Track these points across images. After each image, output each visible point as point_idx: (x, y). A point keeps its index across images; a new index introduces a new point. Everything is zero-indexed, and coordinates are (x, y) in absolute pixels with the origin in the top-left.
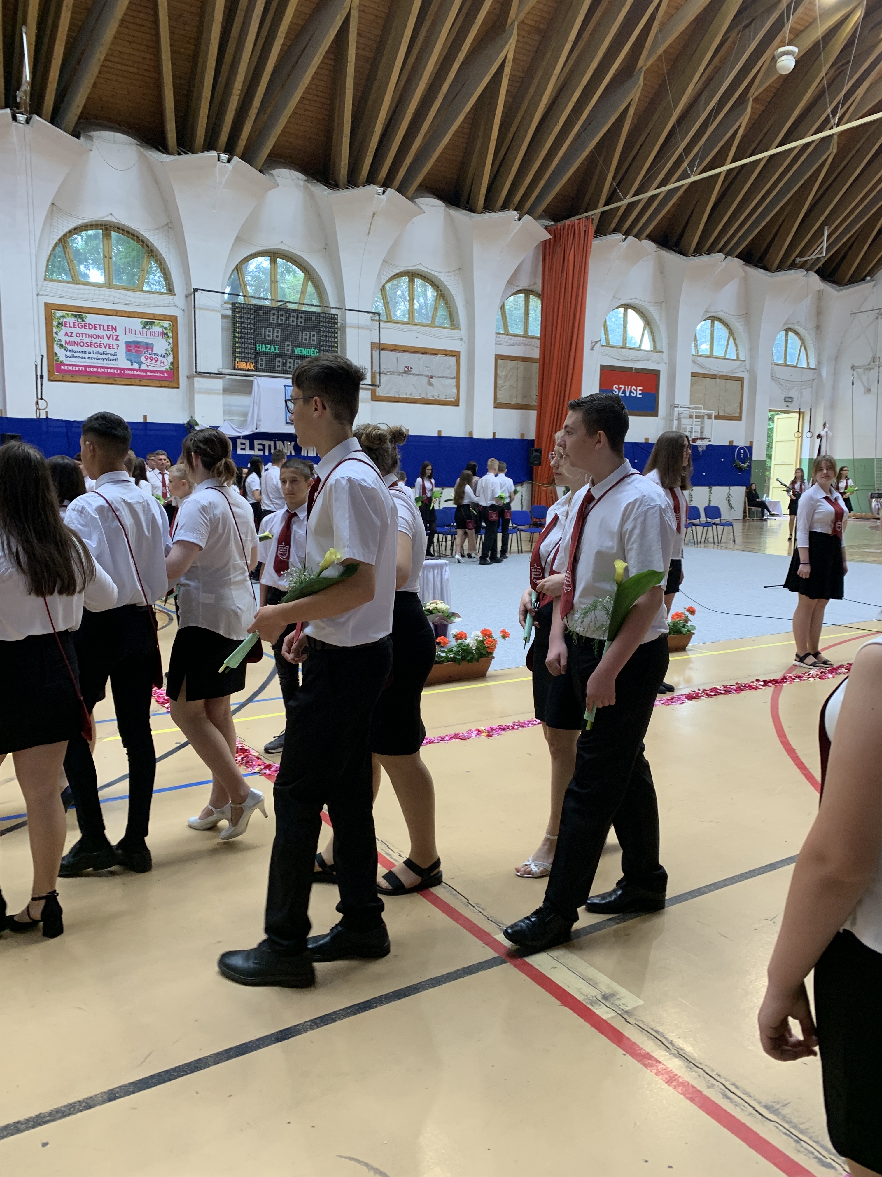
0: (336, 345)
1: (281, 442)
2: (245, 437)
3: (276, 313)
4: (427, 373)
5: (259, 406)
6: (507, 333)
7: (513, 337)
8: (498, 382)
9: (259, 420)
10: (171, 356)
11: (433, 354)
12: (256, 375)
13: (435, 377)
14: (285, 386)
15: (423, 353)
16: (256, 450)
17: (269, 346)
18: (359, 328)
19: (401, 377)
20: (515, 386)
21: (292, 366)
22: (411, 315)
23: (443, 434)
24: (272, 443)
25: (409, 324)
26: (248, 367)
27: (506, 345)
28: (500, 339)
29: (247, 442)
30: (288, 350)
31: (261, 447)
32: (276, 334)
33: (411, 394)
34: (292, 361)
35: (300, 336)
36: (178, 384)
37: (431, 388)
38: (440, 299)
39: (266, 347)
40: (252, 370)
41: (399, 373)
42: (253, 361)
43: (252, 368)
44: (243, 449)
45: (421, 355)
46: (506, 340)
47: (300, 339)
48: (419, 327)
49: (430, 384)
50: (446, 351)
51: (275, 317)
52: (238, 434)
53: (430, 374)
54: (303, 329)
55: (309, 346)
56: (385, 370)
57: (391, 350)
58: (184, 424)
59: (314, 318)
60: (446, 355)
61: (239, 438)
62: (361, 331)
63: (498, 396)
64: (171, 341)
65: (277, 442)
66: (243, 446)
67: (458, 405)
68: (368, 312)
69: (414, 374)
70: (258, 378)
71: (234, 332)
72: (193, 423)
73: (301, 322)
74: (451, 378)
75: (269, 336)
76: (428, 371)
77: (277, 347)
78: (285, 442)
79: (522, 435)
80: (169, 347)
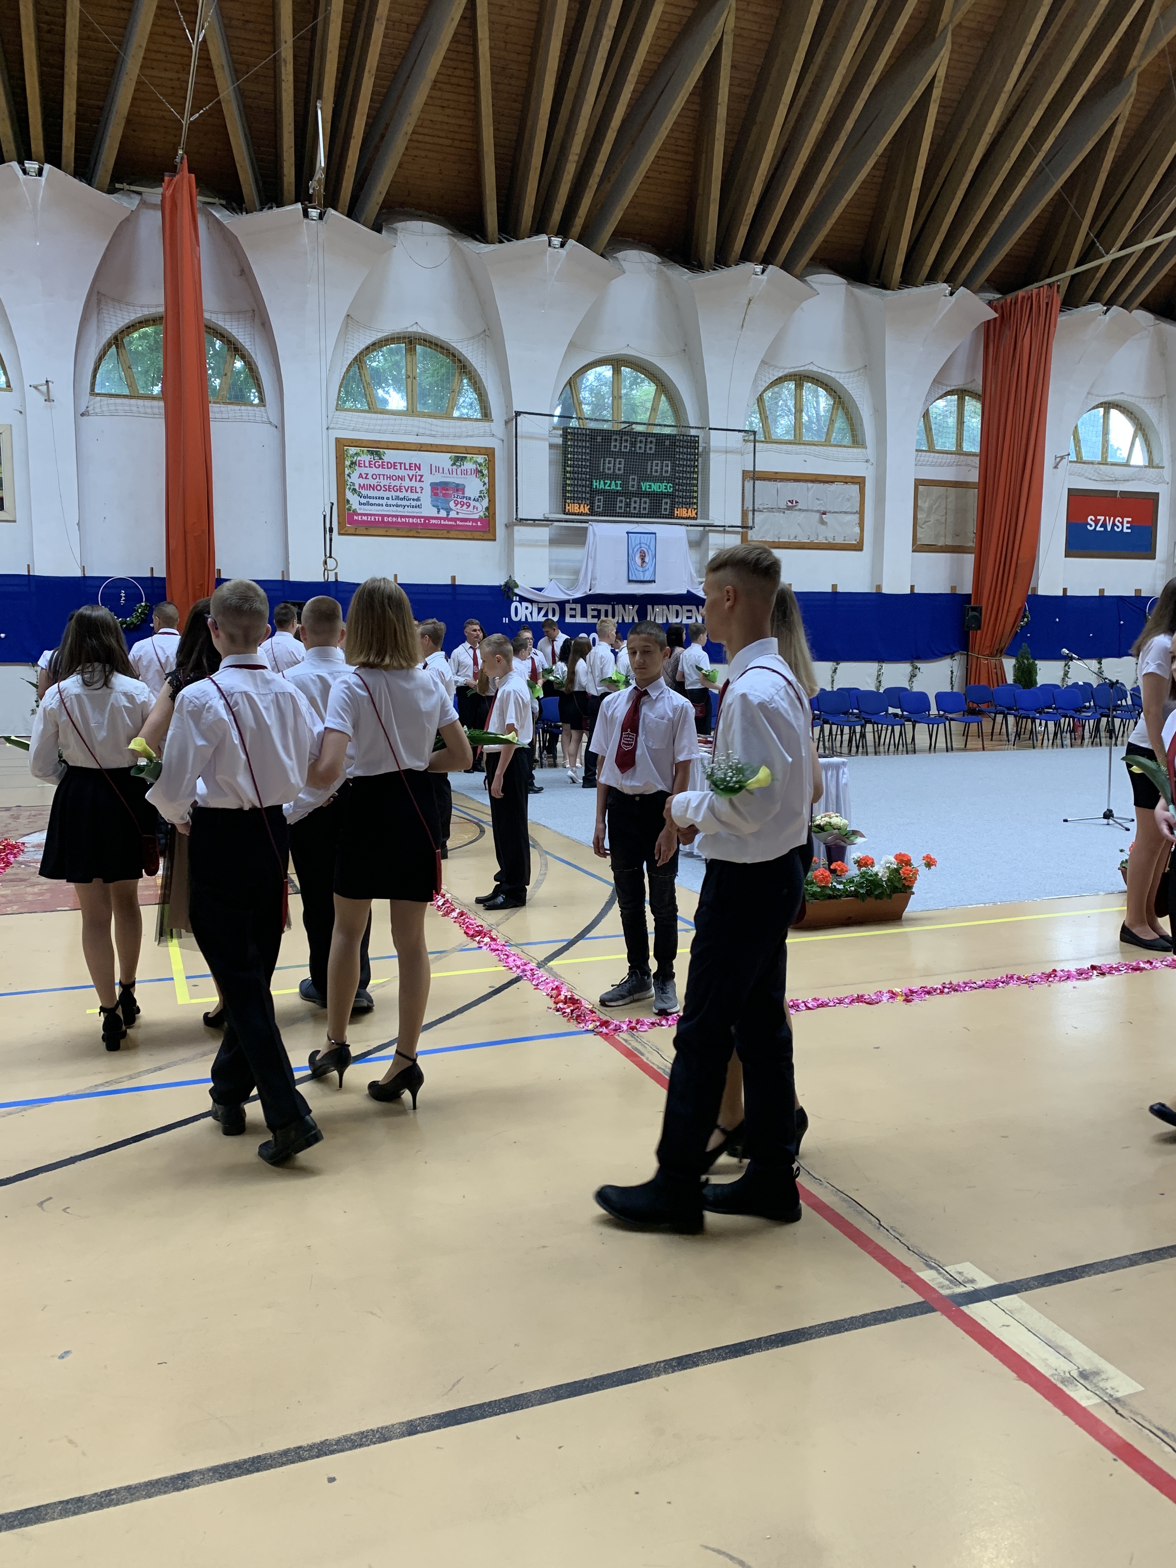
0: (695, 476)
1: (621, 606)
2: (576, 601)
3: (618, 438)
4: (818, 508)
5: (595, 560)
6: (931, 449)
7: (941, 455)
8: (919, 516)
9: (593, 578)
10: (487, 499)
11: (827, 482)
12: (592, 521)
13: (830, 512)
14: (628, 533)
15: (812, 481)
16: (589, 617)
17: (609, 482)
18: (726, 452)
19: (782, 514)
20: (943, 520)
21: (638, 507)
22: (798, 432)
23: (840, 590)
24: (610, 608)
25: (794, 443)
26: (582, 510)
27: (930, 465)
28: (922, 458)
29: (578, 607)
30: (633, 486)
31: (595, 613)
32: (617, 466)
33: (796, 537)
34: (638, 499)
35: (649, 467)
36: (495, 535)
37: (823, 527)
38: (837, 409)
39: (605, 484)
40: (586, 514)
41: (779, 510)
42: (588, 502)
43: (587, 511)
44: (572, 616)
45: (810, 485)
46: (931, 459)
47: (649, 470)
48: (808, 447)
49: (823, 522)
50: (846, 477)
51: (618, 444)
52: (567, 597)
53: (823, 509)
54: (653, 457)
55: (660, 479)
56: (761, 507)
57: (770, 480)
58: (501, 586)
59: (667, 443)
60: (846, 483)
61: (568, 601)
62: (729, 455)
63: (919, 535)
64: (486, 480)
65: (616, 607)
66: (573, 613)
67: (862, 550)
68: (739, 431)
69: (800, 510)
70: (594, 524)
71: (565, 465)
72: (512, 585)
73: (651, 448)
74: (851, 513)
75: (609, 469)
76: (821, 504)
77: (619, 482)
78: (627, 606)
79: (953, 588)
80: (484, 489)
